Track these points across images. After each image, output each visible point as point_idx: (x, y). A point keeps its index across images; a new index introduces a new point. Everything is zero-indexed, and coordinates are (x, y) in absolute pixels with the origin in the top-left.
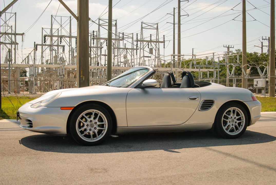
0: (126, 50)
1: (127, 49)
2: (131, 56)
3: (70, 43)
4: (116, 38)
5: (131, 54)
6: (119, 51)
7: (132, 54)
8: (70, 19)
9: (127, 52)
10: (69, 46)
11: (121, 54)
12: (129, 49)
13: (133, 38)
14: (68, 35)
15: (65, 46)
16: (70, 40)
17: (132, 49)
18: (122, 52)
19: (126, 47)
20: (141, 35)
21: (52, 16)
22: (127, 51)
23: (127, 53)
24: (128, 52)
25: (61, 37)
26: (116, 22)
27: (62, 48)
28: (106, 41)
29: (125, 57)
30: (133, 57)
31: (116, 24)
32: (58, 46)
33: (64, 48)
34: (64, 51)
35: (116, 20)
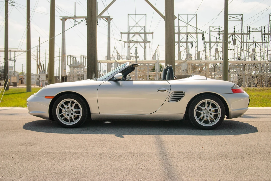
0: (255, 44)
1: (256, 43)
2: (260, 50)
3: (196, 40)
4: (242, 32)
5: (260, 48)
6: (247, 45)
7: (261, 48)
8: (196, 16)
9: (255, 46)
10: (196, 43)
11: (249, 48)
12: (258, 42)
13: (262, 31)
14: (195, 32)
15: (193, 42)
16: (197, 37)
17: (261, 42)
18: (251, 46)
19: (255, 41)
20: (269, 28)
21: (179, 14)
22: (256, 44)
23: (255, 47)
24: (256, 46)
25: (188, 34)
26: (242, 16)
27: (191, 44)
28: (232, 36)
29: (254, 50)
30: (262, 50)
31: (242, 18)
32: (187, 42)
33: (193, 44)
34: (193, 47)
35: (242, 15)
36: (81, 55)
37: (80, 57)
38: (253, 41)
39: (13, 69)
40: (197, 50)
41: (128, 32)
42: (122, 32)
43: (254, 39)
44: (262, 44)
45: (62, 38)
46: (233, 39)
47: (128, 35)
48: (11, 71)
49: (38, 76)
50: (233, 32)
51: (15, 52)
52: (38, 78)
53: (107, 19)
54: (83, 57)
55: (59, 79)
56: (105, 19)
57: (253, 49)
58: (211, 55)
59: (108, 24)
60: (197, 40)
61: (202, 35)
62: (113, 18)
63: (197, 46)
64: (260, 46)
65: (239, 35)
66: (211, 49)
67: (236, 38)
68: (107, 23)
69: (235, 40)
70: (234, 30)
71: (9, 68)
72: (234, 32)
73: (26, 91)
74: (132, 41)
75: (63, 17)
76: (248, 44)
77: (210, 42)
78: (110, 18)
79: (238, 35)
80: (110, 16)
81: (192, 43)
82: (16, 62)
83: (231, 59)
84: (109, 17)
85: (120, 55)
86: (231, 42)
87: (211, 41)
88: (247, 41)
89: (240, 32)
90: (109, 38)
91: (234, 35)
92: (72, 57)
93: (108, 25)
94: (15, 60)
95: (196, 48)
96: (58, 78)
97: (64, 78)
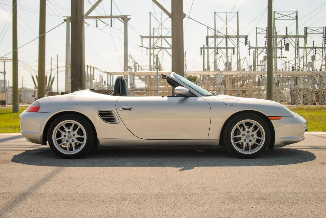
0: (314, 49)
1: (316, 48)
2: (322, 57)
4: (297, 35)
5: (321, 54)
7: (323, 55)
8: (237, 15)
9: (315, 52)
10: (237, 48)
11: (307, 55)
13: (323, 33)
14: (236, 35)
16: (238, 41)
17: (322, 48)
18: (310, 52)
19: (315, 46)
22: (316, 50)
23: (315, 54)
24: (317, 53)
25: (227, 37)
26: (297, 14)
27: (232, 50)
28: (284, 40)
29: (314, 58)
31: (296, 17)
32: (227, 48)
33: (234, 51)
34: (234, 54)
35: (297, 12)
38: (312, 46)
40: (238, 57)
41: (150, 35)
42: (143, 36)
43: (313, 43)
44: (324, 49)
45: (67, 44)
46: (286, 44)
47: (150, 40)
49: (33, 92)
50: (285, 35)
51: (5, 62)
52: (33, 94)
53: (123, 19)
54: (91, 68)
56: (120, 19)
57: (312, 56)
58: (258, 65)
59: (125, 25)
60: (238, 46)
61: (245, 39)
62: (131, 18)
63: (238, 53)
64: (322, 52)
65: (293, 38)
66: (258, 57)
67: (288, 42)
68: (123, 24)
69: (288, 44)
70: (287, 32)
72: (287, 34)
73: (12, 112)
74: (157, 47)
75: (67, 17)
76: (306, 50)
77: (256, 48)
78: (127, 17)
79: (291, 38)
80: (127, 16)
81: (234, 49)
82: (6, 75)
83: (283, 69)
84: (125, 17)
85: (139, 65)
86: (283, 47)
87: (258, 47)
88: (305, 46)
89: (294, 34)
90: (126, 44)
91: (286, 39)
93: (125, 27)
94: (5, 72)
95: (237, 55)
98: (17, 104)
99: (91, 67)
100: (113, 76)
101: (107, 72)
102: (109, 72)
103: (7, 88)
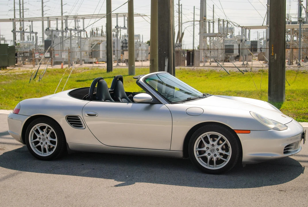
36: (219, 19)
37: (218, 21)
39: (140, 39)
48: (137, 41)
54: (223, 22)
55: (184, 55)
71: (135, 37)
73: (128, 74)
92: (208, 22)
96: (182, 54)
97: (191, 53)
98: (133, 66)
99: (223, 20)
100: (249, 30)
101: (241, 27)
102: (243, 26)
103: (141, 44)
